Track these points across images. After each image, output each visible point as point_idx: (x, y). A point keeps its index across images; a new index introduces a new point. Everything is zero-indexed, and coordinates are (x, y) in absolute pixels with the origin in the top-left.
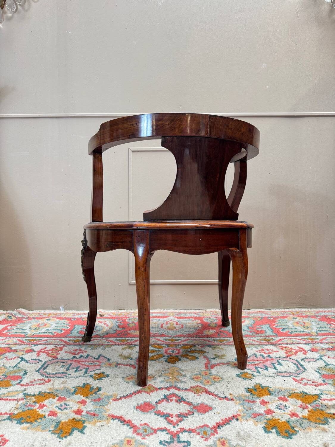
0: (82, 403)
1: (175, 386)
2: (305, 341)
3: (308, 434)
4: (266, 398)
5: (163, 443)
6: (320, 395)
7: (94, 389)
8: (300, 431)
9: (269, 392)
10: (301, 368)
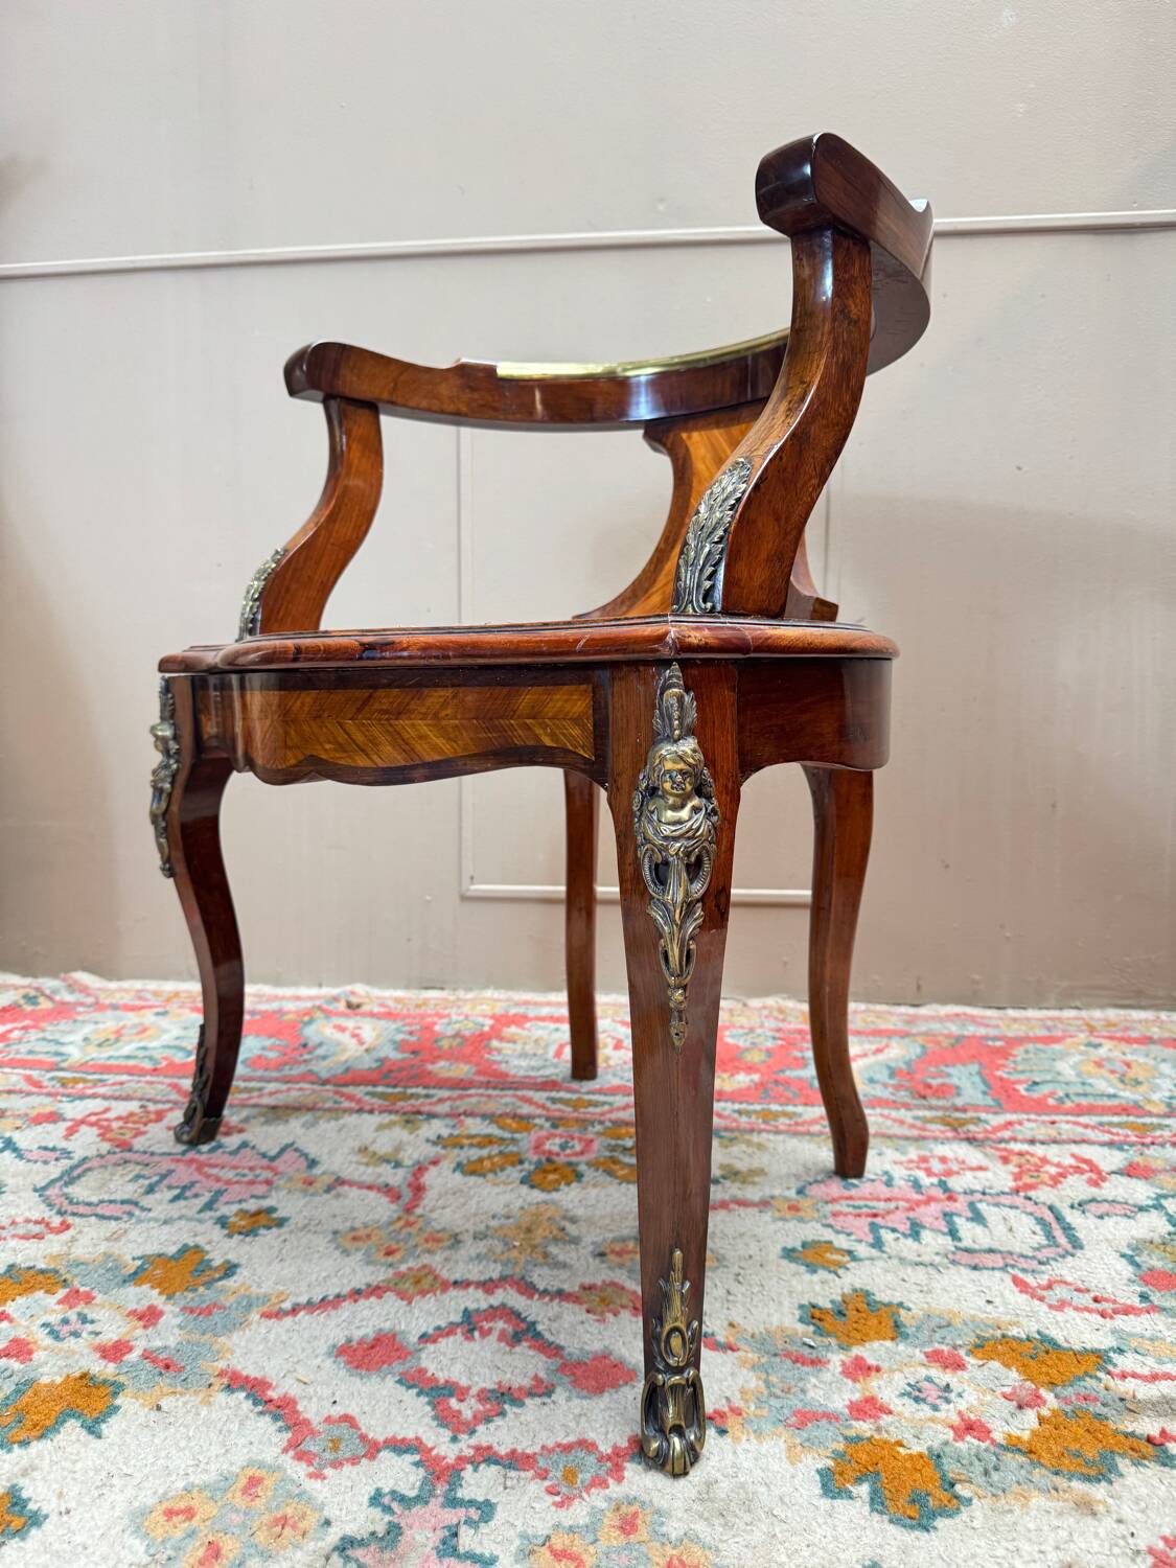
0: (140, 1319)
1: (523, 1278)
2: (1109, 1132)
3: (1009, 1518)
4: (873, 1351)
5: (386, 1500)
6: (1111, 1354)
7: (210, 1268)
8: (975, 1501)
9: (897, 1325)
10: (1062, 1240)
